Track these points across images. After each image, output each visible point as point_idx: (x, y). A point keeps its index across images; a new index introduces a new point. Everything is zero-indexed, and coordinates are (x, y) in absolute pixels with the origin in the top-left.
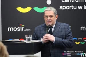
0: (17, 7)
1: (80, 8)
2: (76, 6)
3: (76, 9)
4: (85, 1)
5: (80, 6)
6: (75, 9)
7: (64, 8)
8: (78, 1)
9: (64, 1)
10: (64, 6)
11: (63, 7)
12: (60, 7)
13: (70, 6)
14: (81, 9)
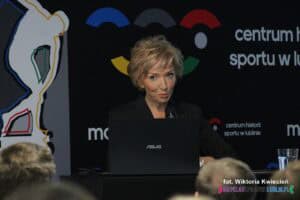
0: (113, 58)
1: (285, 60)
2: (274, 56)
3: (273, 63)
4: (298, 39)
5: (285, 56)
6: (270, 64)
7: (242, 60)
8: (278, 39)
9: (241, 39)
10: (243, 55)
11: (240, 56)
12: (231, 58)
13: (258, 56)
14: (287, 63)
